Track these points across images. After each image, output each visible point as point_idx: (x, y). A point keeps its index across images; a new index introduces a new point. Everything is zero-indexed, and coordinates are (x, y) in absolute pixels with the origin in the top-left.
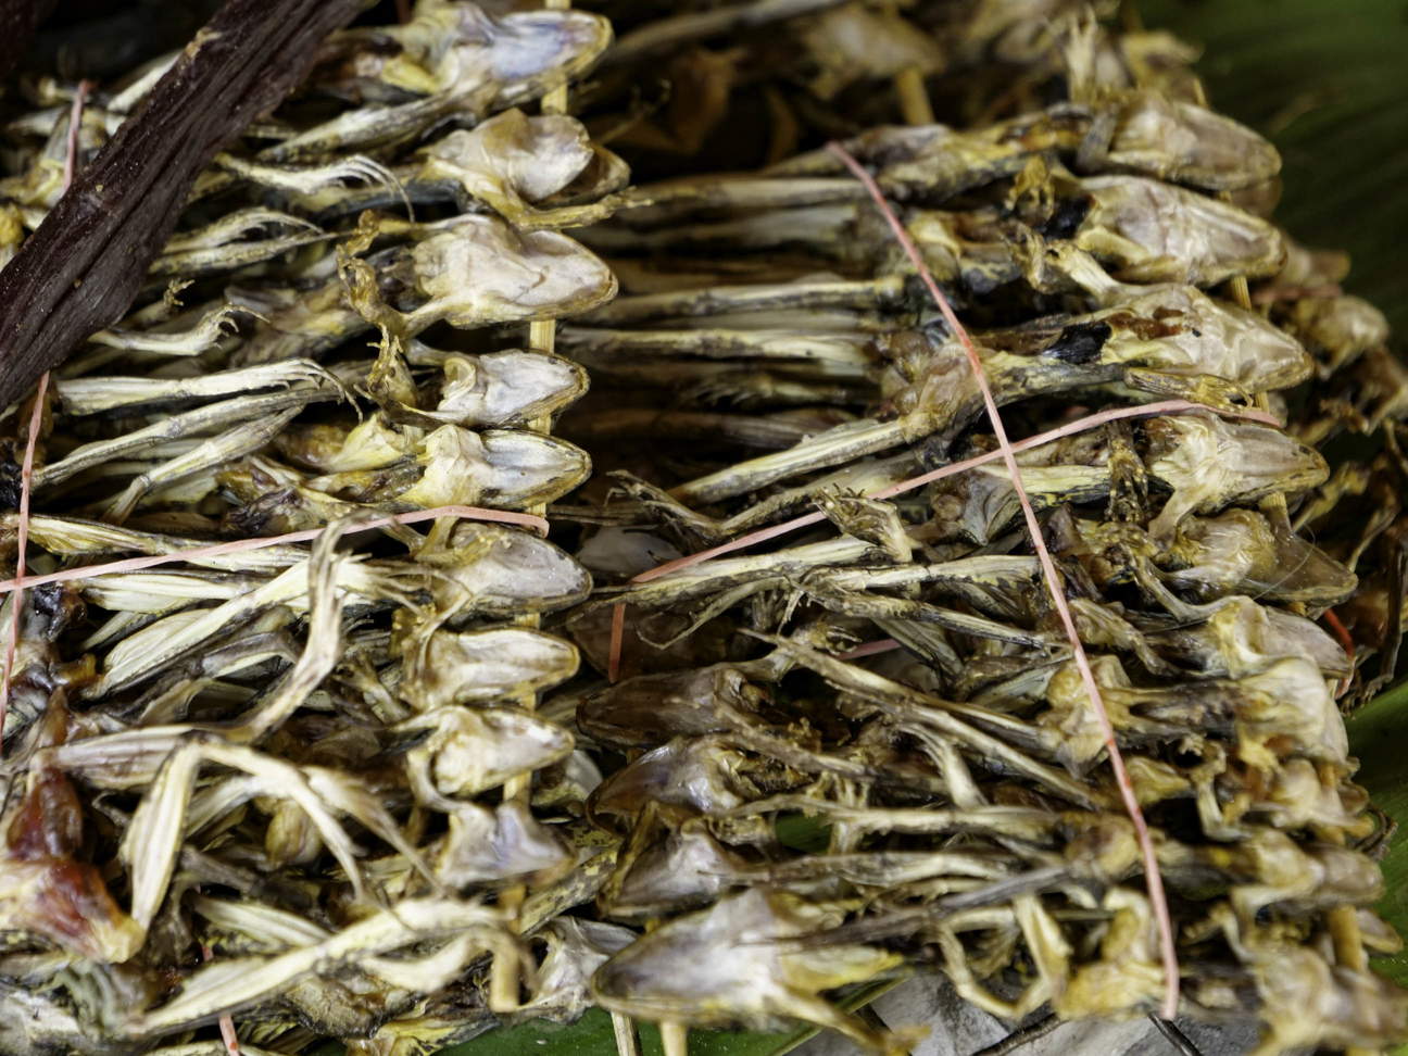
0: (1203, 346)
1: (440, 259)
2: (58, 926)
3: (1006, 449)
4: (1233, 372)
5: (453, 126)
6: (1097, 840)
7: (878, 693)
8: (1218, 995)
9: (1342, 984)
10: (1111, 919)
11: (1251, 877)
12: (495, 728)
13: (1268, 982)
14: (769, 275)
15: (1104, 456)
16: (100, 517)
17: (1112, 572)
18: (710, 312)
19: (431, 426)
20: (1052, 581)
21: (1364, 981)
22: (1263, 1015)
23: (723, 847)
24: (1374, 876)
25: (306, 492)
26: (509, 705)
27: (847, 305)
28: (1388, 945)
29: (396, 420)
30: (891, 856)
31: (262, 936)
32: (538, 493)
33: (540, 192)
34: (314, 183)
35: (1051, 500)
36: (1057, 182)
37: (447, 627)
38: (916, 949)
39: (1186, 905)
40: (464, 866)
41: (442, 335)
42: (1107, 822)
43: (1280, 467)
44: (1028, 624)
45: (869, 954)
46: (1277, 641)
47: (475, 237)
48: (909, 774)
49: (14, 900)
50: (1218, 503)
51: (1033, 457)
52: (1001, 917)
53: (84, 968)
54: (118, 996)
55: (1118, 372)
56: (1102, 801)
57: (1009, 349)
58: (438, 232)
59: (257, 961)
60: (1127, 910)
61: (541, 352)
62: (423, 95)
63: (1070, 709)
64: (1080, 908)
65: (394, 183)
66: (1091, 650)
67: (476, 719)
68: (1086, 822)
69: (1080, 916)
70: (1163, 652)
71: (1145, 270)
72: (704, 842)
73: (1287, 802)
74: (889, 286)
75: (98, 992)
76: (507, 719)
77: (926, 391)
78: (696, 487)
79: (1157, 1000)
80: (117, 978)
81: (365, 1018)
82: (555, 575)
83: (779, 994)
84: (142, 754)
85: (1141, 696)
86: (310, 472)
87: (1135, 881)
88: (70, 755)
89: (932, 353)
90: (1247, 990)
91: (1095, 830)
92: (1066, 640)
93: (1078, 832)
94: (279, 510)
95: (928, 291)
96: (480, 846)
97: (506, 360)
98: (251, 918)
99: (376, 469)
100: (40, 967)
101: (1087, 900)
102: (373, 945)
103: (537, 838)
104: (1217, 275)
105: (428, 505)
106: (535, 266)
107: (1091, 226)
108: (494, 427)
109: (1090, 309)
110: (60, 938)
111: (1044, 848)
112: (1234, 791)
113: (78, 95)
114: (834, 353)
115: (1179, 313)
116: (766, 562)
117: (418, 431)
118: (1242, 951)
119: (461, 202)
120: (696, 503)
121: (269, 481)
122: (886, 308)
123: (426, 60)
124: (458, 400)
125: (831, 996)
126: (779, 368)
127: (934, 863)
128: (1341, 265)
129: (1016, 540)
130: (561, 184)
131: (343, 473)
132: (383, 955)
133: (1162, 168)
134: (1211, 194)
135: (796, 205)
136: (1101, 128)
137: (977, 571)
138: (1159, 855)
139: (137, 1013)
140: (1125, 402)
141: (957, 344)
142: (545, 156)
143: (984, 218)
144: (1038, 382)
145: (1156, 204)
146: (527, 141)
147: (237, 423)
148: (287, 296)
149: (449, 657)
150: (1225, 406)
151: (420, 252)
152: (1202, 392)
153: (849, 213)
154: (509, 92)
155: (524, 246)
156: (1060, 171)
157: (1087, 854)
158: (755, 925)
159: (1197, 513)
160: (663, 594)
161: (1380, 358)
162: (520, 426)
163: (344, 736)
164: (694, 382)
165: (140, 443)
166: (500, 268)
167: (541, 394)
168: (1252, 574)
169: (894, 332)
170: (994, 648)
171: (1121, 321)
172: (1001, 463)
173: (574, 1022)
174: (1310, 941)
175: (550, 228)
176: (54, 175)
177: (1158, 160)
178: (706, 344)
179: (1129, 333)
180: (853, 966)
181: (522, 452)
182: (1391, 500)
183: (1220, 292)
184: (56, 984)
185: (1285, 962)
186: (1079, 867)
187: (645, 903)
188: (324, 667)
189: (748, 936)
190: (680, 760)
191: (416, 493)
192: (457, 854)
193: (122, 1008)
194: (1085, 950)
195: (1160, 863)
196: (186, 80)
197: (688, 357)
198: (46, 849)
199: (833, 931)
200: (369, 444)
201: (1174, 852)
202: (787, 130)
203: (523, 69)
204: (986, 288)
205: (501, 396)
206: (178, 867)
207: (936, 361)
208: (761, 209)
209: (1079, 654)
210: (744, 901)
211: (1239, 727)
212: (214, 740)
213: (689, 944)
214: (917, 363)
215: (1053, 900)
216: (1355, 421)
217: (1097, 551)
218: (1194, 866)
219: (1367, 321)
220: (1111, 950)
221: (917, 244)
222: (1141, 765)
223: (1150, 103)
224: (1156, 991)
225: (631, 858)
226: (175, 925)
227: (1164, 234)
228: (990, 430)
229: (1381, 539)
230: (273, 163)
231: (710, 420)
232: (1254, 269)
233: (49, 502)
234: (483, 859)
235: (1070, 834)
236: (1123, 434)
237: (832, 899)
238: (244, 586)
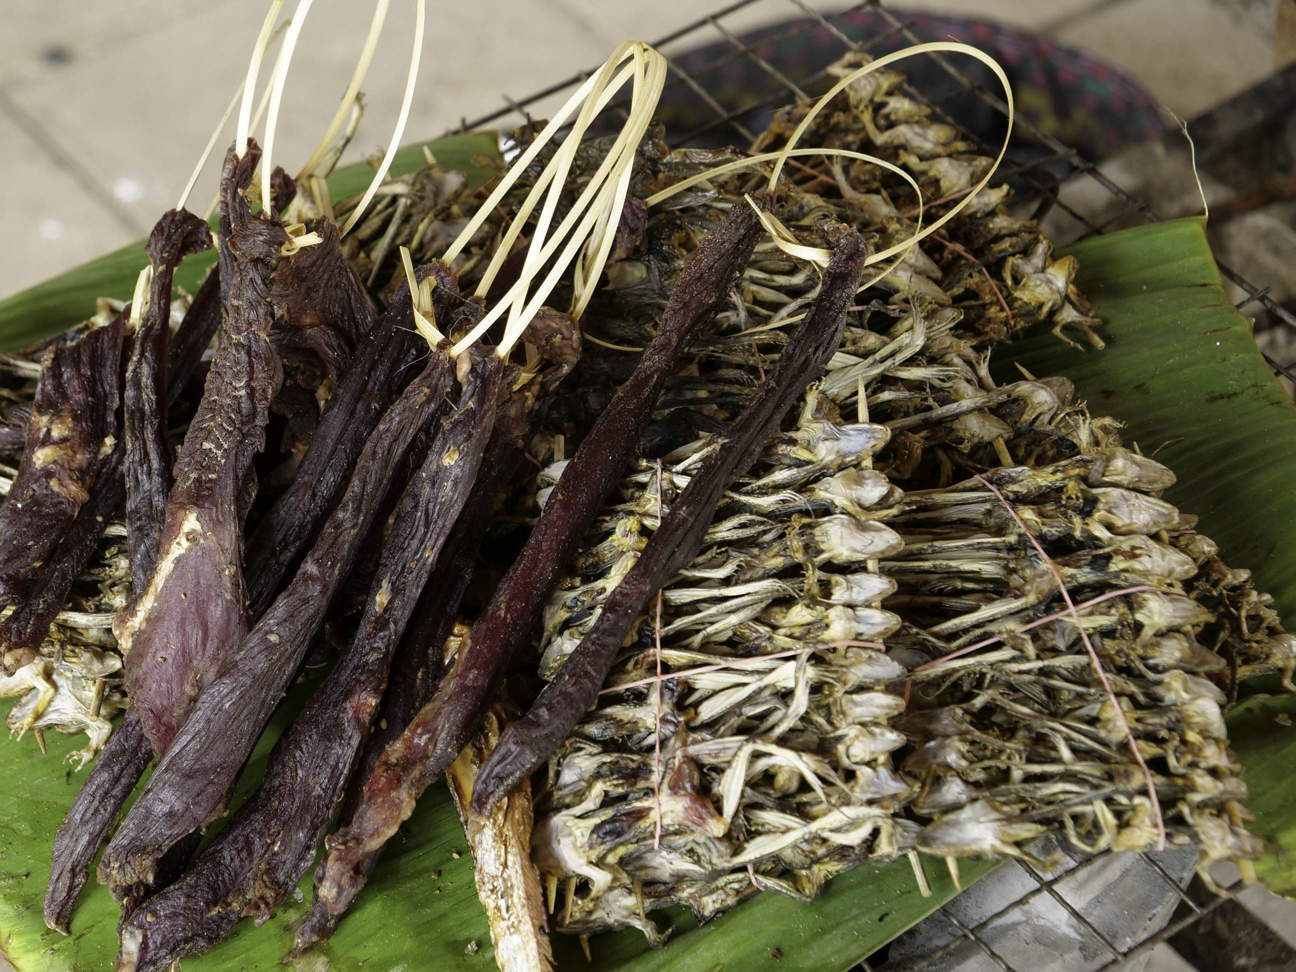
0: (1153, 562)
1: (826, 534)
2: (693, 822)
3: (1072, 608)
4: (1166, 573)
5: (824, 475)
6: (1128, 775)
7: (1028, 715)
8: (1182, 839)
9: (1235, 833)
10: (1134, 809)
11: (1193, 789)
12: (872, 734)
13: (1204, 833)
14: (955, 535)
15: (1113, 611)
16: (687, 648)
17: (1121, 661)
18: (934, 552)
19: (829, 606)
20: (1096, 664)
21: (1243, 832)
22: (1203, 847)
23: (966, 782)
24: (1243, 789)
25: (775, 636)
26: (877, 724)
27: (995, 548)
28: (1250, 818)
29: (812, 603)
30: (1038, 785)
31: (777, 825)
32: (880, 634)
33: (867, 504)
34: (767, 502)
35: (1091, 631)
36: (1082, 491)
37: (847, 692)
38: (1053, 823)
39: (1167, 803)
40: (865, 792)
41: (830, 567)
42: (1132, 768)
43: (1189, 614)
44: (1086, 685)
45: (1034, 827)
46: (1195, 688)
47: (842, 525)
48: (1041, 750)
49: (672, 811)
50: (1164, 629)
51: (1082, 612)
52: (1088, 809)
53: (701, 840)
54: (718, 851)
55: (1117, 575)
56: (1125, 759)
57: (1068, 565)
58: (824, 522)
59: (778, 834)
60: (1140, 805)
61: (874, 573)
62: (808, 463)
63: (1109, 720)
64: (1120, 804)
65: (800, 501)
66: (1118, 695)
67: (864, 730)
68: (1122, 768)
69: (1120, 808)
70: (1146, 695)
71: (1124, 529)
72: (958, 781)
73: (1205, 758)
74: (1012, 539)
75: (709, 850)
76: (877, 730)
77: (1035, 585)
78: (936, 629)
79: (1156, 842)
80: (717, 843)
81: (809, 861)
82: (890, 668)
83: (998, 844)
84: (725, 749)
85: (1139, 714)
86: (775, 628)
87: (1144, 792)
88: (692, 750)
89: (1035, 568)
90: (1195, 837)
91: (1126, 771)
92: (1105, 691)
93: (1119, 773)
94: (764, 644)
95: (1029, 540)
96: (871, 783)
97: (858, 577)
98: (771, 817)
99: (802, 625)
100: (679, 841)
101: (1123, 800)
102: (828, 826)
103: (895, 780)
104: (1154, 530)
105: (833, 641)
106: (868, 536)
107: (1099, 511)
108: (857, 606)
109: (1101, 547)
110: (693, 827)
111: (1104, 779)
112: (1183, 754)
113: (658, 466)
114: (989, 569)
115: (1141, 548)
116: (971, 661)
117: (823, 608)
118: (1190, 820)
119: (832, 509)
120: (936, 635)
121: (757, 631)
122: (1011, 548)
123: (809, 447)
124: (839, 595)
125: (1018, 844)
126: (962, 575)
127: (1059, 787)
128: (1195, 519)
129: (1077, 648)
130: (876, 500)
131: (790, 627)
132: (832, 831)
133: (1126, 482)
134: (1146, 493)
135: (966, 503)
136: (1098, 466)
137: (1064, 662)
138: (1153, 781)
139: (728, 858)
140: (1121, 588)
141: (1046, 564)
142: (868, 488)
143: (1050, 507)
144: (1082, 580)
145: (1126, 500)
146: (859, 481)
147: (744, 607)
148: (756, 551)
149: (850, 705)
150: (1165, 588)
151: (817, 531)
152: (1155, 582)
153: (988, 506)
154: (848, 459)
155: (862, 527)
156: (1083, 486)
157: (1124, 781)
158: (985, 815)
159: (1156, 635)
160: (928, 675)
161: (1216, 561)
162: (868, 605)
163: (800, 740)
164: (927, 583)
165: (705, 617)
166: (855, 538)
167: (876, 591)
168: (1181, 660)
169: (1016, 559)
170: (1065, 695)
171: (1117, 552)
172: (1069, 615)
173: (894, 862)
174: (1219, 815)
175: (874, 520)
176: (653, 501)
177: (1124, 479)
178: (935, 566)
179: (1121, 557)
180: (1026, 831)
181: (872, 617)
182: (1228, 626)
183: (1155, 537)
184: (688, 847)
185: (1210, 824)
186: (1121, 787)
187: (933, 807)
188: (802, 710)
189: (982, 819)
190: (942, 747)
191: (827, 635)
192: (862, 787)
193: (721, 856)
194: (1123, 824)
195: (1155, 784)
196: (716, 459)
197: (928, 572)
198: (685, 789)
199: (1017, 817)
200: (799, 614)
201: (1160, 780)
202: (947, 468)
203: (854, 450)
204: (1054, 538)
205: (859, 593)
206: (742, 796)
207: (1037, 572)
208: (945, 506)
209: (1112, 697)
210: (978, 805)
211: (1182, 725)
212: (759, 741)
213: (955, 824)
214: (1028, 573)
215: (1109, 801)
216: (1210, 591)
217: (1113, 652)
218: (1169, 785)
219: (1209, 545)
220: (1136, 821)
221: (1022, 520)
222: (1142, 743)
223: (1118, 454)
224: (1156, 838)
225: (927, 788)
226: (741, 821)
227: (1131, 512)
228: (1064, 600)
229: (1225, 643)
230: (747, 494)
231: (935, 599)
232: (1169, 526)
233: (669, 642)
234: (873, 789)
235: (1114, 774)
236: (1122, 601)
237: (1014, 803)
238: (757, 677)
